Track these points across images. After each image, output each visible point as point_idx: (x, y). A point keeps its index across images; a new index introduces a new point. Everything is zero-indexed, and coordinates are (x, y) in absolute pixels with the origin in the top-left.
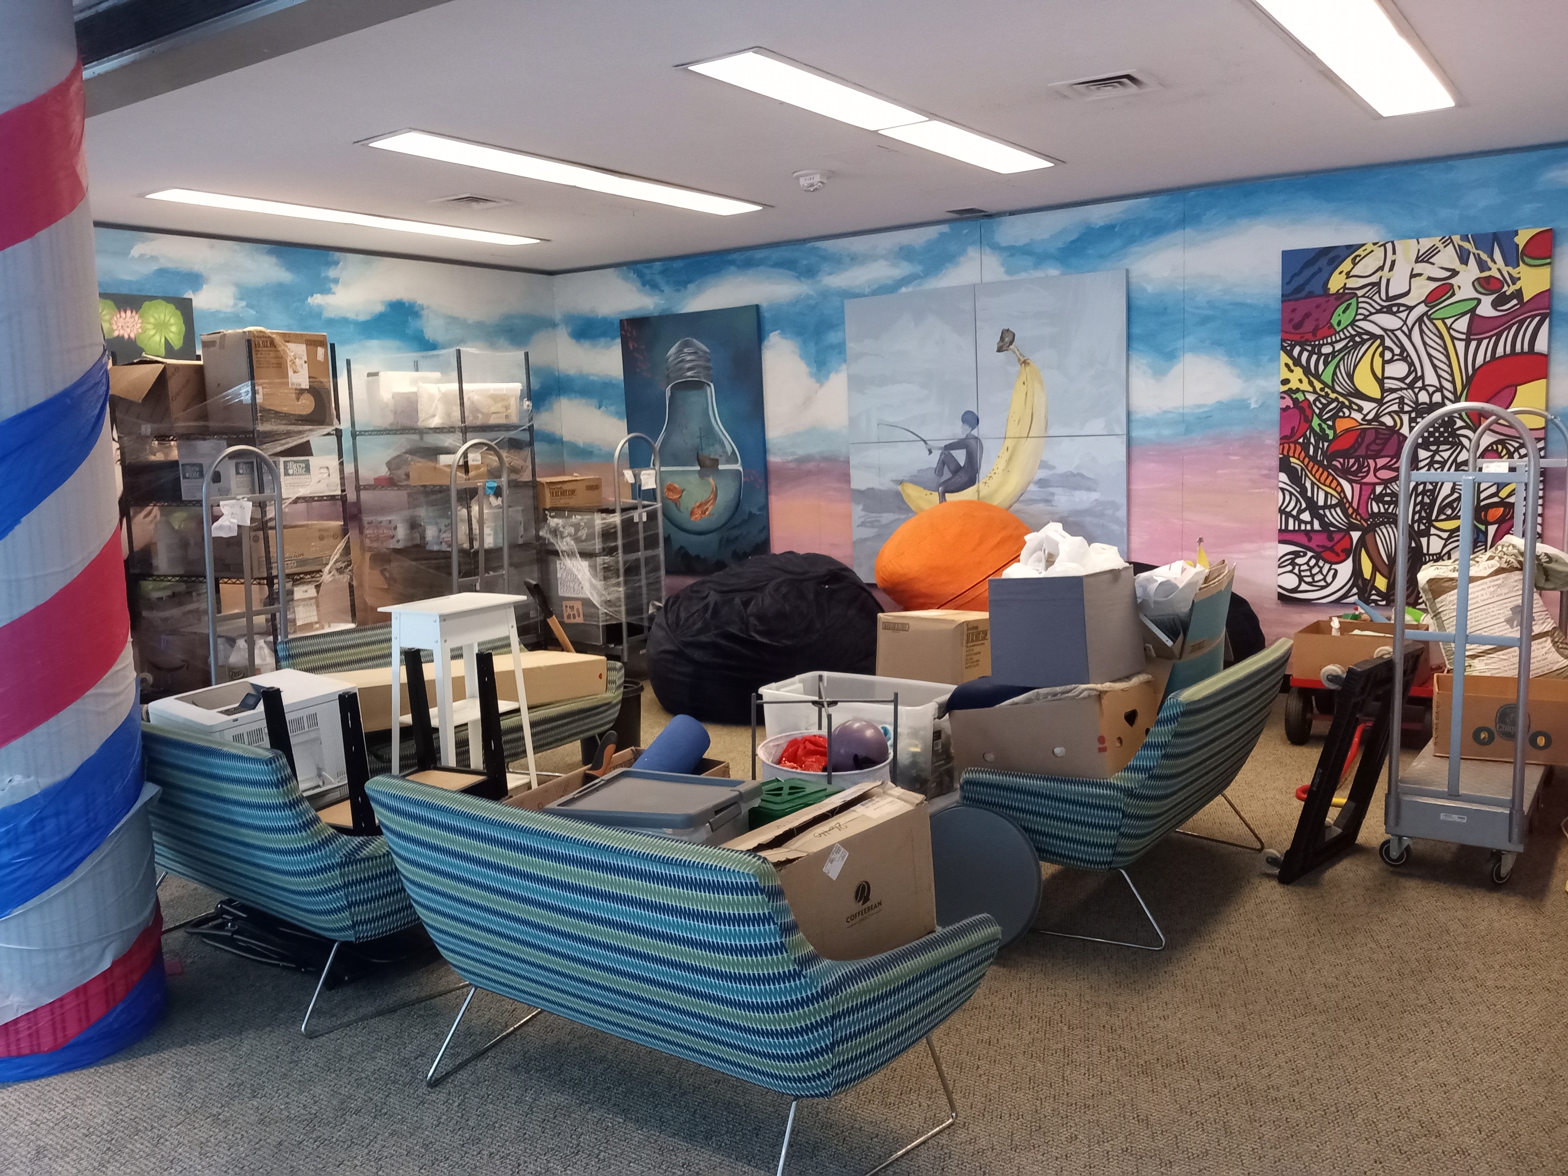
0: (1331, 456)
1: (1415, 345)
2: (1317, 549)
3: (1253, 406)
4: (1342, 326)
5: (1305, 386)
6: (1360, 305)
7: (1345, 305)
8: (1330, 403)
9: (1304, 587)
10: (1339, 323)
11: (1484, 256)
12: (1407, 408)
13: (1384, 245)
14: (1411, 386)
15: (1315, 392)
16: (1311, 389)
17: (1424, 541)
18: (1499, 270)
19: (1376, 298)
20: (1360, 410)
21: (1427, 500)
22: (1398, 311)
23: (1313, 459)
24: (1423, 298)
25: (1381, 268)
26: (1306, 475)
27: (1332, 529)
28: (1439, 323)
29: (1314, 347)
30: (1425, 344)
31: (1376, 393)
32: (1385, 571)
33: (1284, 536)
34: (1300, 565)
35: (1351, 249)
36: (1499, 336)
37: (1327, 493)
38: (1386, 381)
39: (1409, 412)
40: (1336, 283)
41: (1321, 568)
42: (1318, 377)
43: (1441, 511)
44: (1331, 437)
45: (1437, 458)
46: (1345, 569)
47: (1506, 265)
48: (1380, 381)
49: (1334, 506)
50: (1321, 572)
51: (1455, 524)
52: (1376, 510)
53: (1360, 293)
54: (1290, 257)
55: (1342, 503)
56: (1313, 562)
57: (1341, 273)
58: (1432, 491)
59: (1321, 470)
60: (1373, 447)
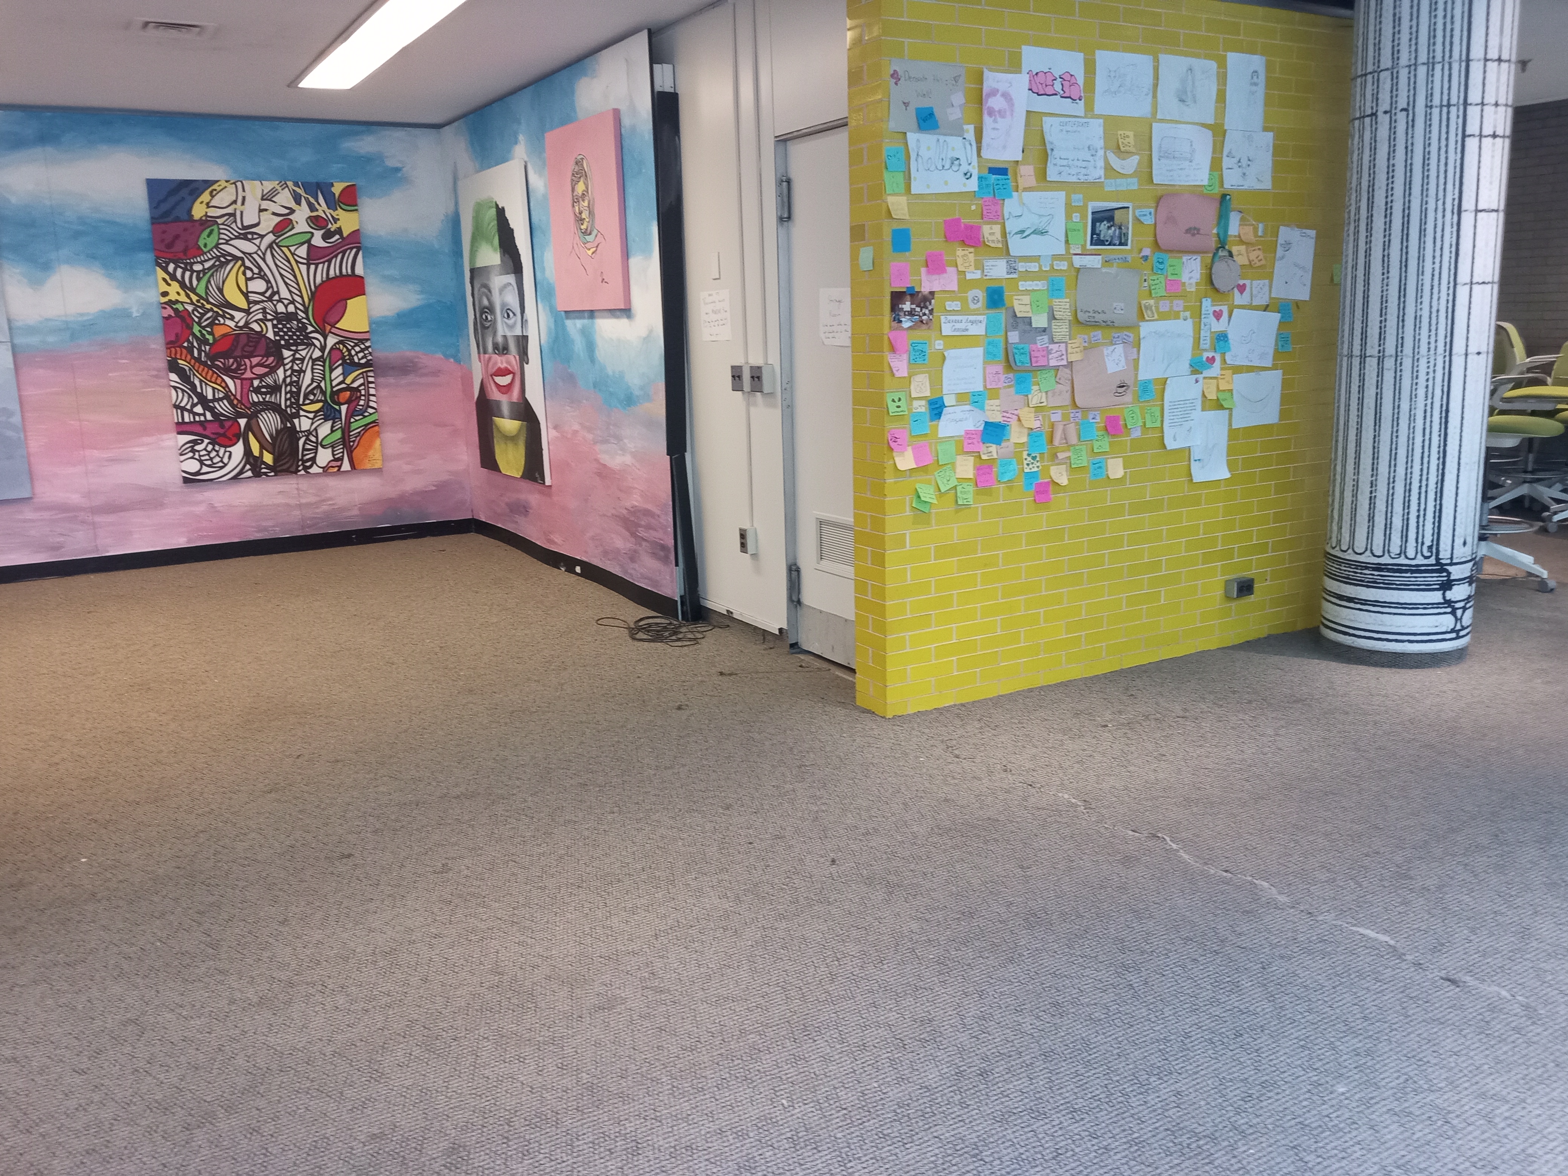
0: (213, 357)
1: (269, 265)
2: (212, 436)
3: (135, 315)
4: (209, 248)
5: (183, 298)
6: (222, 231)
7: (208, 230)
8: (206, 313)
9: (205, 469)
10: (205, 246)
11: (312, 200)
12: (269, 317)
13: (234, 183)
14: (270, 299)
15: (192, 303)
16: (188, 301)
17: (296, 421)
18: (324, 212)
19: (234, 226)
20: (232, 318)
21: (294, 389)
22: (253, 238)
23: (198, 360)
24: (271, 229)
25: (235, 202)
26: (194, 374)
27: (222, 418)
28: (285, 250)
29: (186, 264)
30: (276, 265)
31: (243, 305)
32: (270, 448)
33: (182, 428)
34: (199, 451)
35: (208, 184)
36: (330, 261)
37: (214, 388)
38: (250, 295)
39: (271, 320)
40: (198, 211)
41: (217, 451)
42: (193, 290)
43: (306, 397)
44: (211, 342)
45: (298, 356)
46: (238, 450)
47: (328, 208)
48: (246, 295)
49: (221, 399)
50: (218, 455)
51: (319, 406)
52: (256, 400)
53: (220, 221)
54: (153, 185)
55: (228, 396)
56: (210, 447)
57: (202, 203)
58: (297, 382)
59: (206, 369)
60: (247, 349)
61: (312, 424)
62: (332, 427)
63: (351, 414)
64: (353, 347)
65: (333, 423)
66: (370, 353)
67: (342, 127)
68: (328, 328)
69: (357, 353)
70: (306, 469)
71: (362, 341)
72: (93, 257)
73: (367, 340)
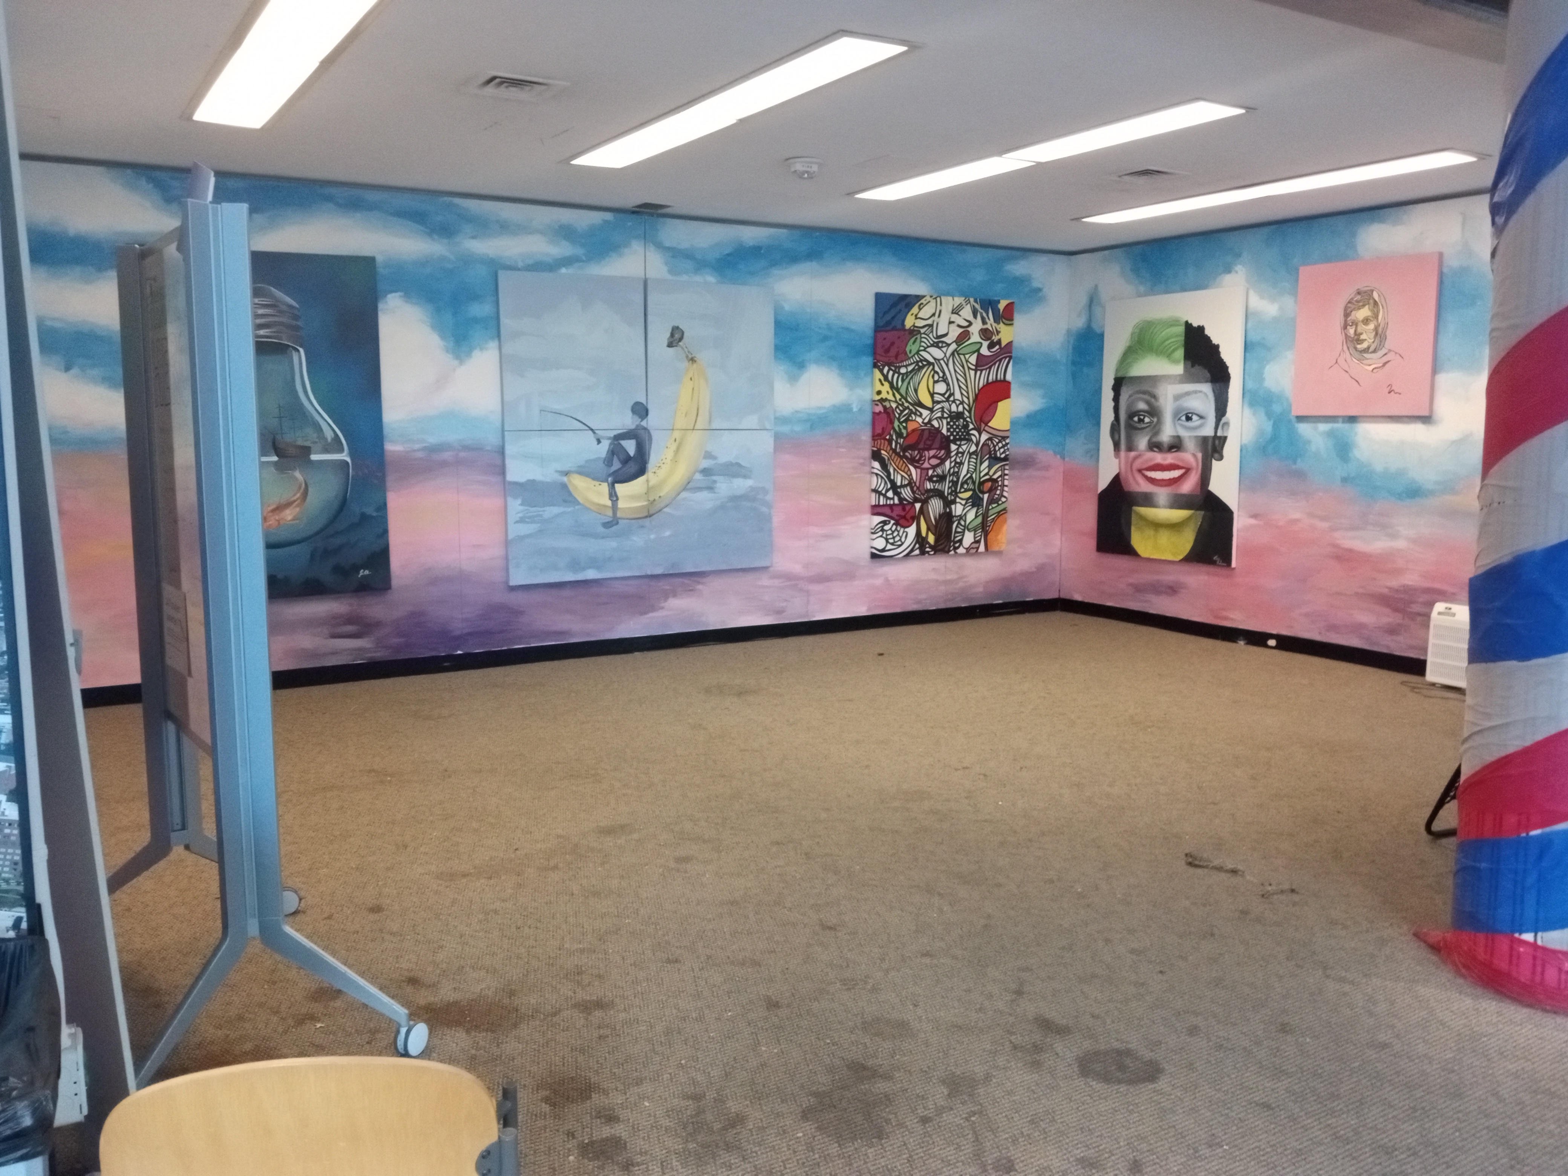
0: (904, 449)
1: (950, 370)
2: (897, 518)
3: (855, 410)
4: (912, 354)
5: (890, 397)
6: (923, 340)
7: (913, 339)
8: (904, 410)
9: (889, 547)
10: (910, 352)
11: (985, 315)
12: (946, 415)
13: (936, 298)
14: (947, 400)
15: (896, 401)
16: (893, 399)
17: (953, 507)
18: (991, 325)
19: (931, 335)
20: (921, 416)
21: (955, 479)
22: (942, 347)
23: (894, 451)
24: (955, 339)
25: (934, 315)
26: (891, 464)
27: (905, 502)
28: (962, 357)
29: (896, 367)
30: (955, 371)
31: (929, 404)
32: (933, 529)
33: (876, 510)
34: (887, 531)
35: (919, 298)
36: (990, 368)
37: (902, 476)
38: (935, 395)
39: (946, 418)
40: (909, 322)
41: (898, 531)
42: (898, 390)
43: (962, 487)
44: (905, 435)
45: (960, 450)
46: (912, 530)
47: (995, 321)
48: (932, 395)
49: (906, 486)
50: (898, 535)
51: (969, 494)
52: (929, 487)
53: (922, 331)
54: (880, 298)
55: (911, 484)
56: (894, 528)
57: (912, 314)
58: (957, 472)
59: (899, 459)
60: (929, 443)
61: (964, 509)
62: (977, 513)
63: (991, 501)
64: (998, 443)
65: (978, 510)
66: (1008, 449)
67: (1009, 252)
68: (983, 425)
69: (1000, 449)
70: (955, 549)
71: (1004, 438)
72: (833, 358)
73: (1008, 437)
